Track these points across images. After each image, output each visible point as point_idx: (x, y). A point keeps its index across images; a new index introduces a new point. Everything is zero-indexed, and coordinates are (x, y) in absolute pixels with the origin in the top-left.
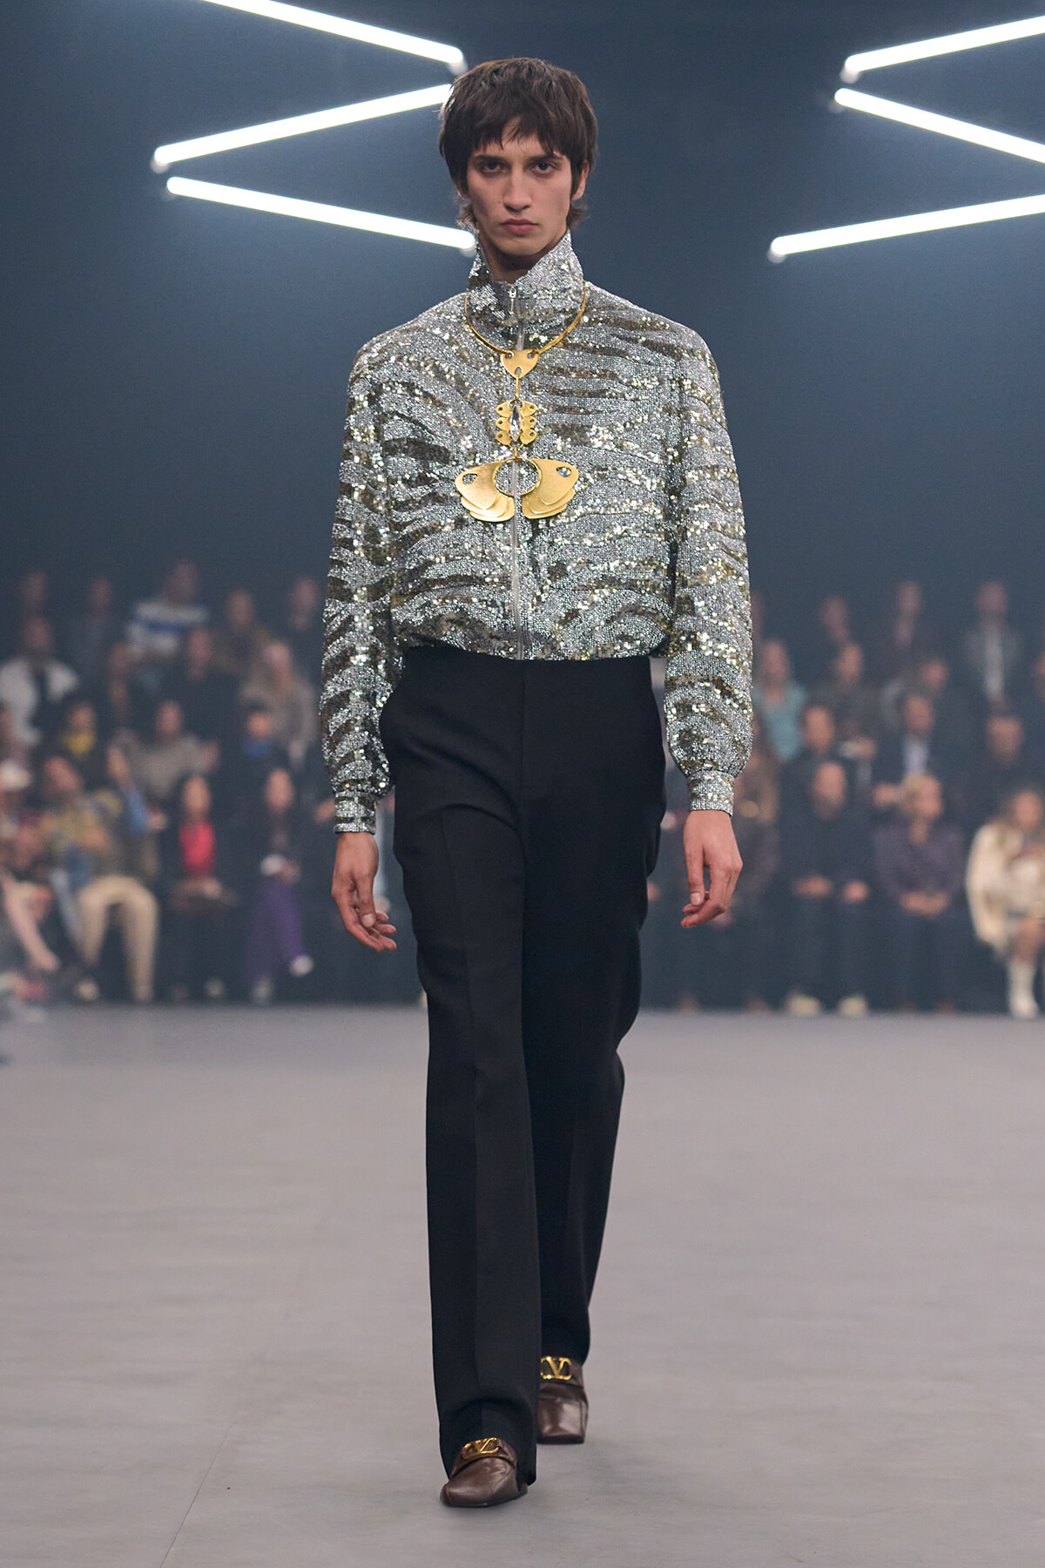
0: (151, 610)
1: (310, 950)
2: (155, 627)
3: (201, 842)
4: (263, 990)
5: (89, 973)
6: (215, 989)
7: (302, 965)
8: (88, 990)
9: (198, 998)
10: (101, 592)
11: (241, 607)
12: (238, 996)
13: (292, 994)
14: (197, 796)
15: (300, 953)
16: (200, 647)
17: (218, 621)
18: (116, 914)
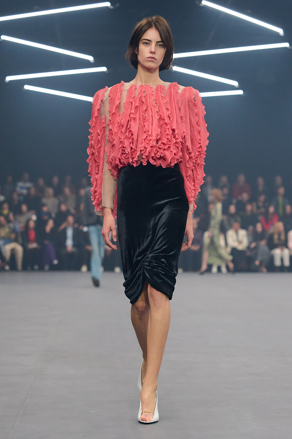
0: (20, 184)
1: (58, 258)
2: (22, 188)
3: (32, 234)
4: (47, 267)
5: (8, 264)
6: (36, 267)
7: (56, 262)
8: (7, 268)
9: (33, 269)
10: (10, 179)
11: (41, 182)
12: (41, 269)
13: (53, 268)
14: (32, 224)
15: (55, 259)
16: (33, 191)
17: (36, 184)
18: (13, 251)
